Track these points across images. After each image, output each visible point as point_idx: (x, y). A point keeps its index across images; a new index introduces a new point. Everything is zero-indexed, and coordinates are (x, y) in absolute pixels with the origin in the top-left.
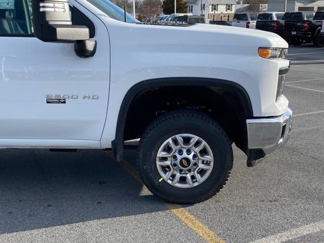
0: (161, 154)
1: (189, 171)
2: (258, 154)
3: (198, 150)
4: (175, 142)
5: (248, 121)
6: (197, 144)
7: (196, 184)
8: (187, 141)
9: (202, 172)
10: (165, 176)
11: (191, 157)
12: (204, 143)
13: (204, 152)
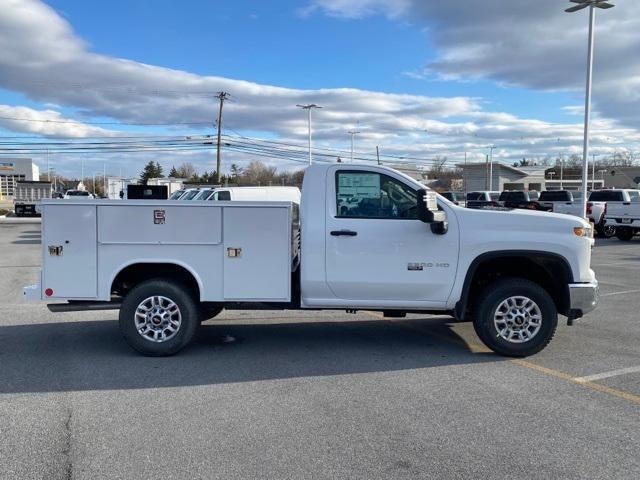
0: (498, 313)
1: (521, 328)
2: (579, 313)
3: (528, 310)
4: (510, 303)
5: (571, 285)
6: (528, 305)
7: (527, 340)
8: (519, 302)
9: (532, 329)
10: (502, 333)
11: (523, 315)
12: (534, 304)
13: (533, 312)
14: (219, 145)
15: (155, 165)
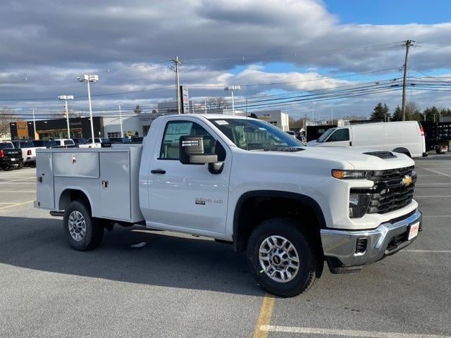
0: (262, 250)
3: (288, 251)
4: (272, 242)
7: (287, 280)
8: (281, 242)
10: (265, 269)
11: (280, 255)
14: (404, 86)
15: (383, 106)
